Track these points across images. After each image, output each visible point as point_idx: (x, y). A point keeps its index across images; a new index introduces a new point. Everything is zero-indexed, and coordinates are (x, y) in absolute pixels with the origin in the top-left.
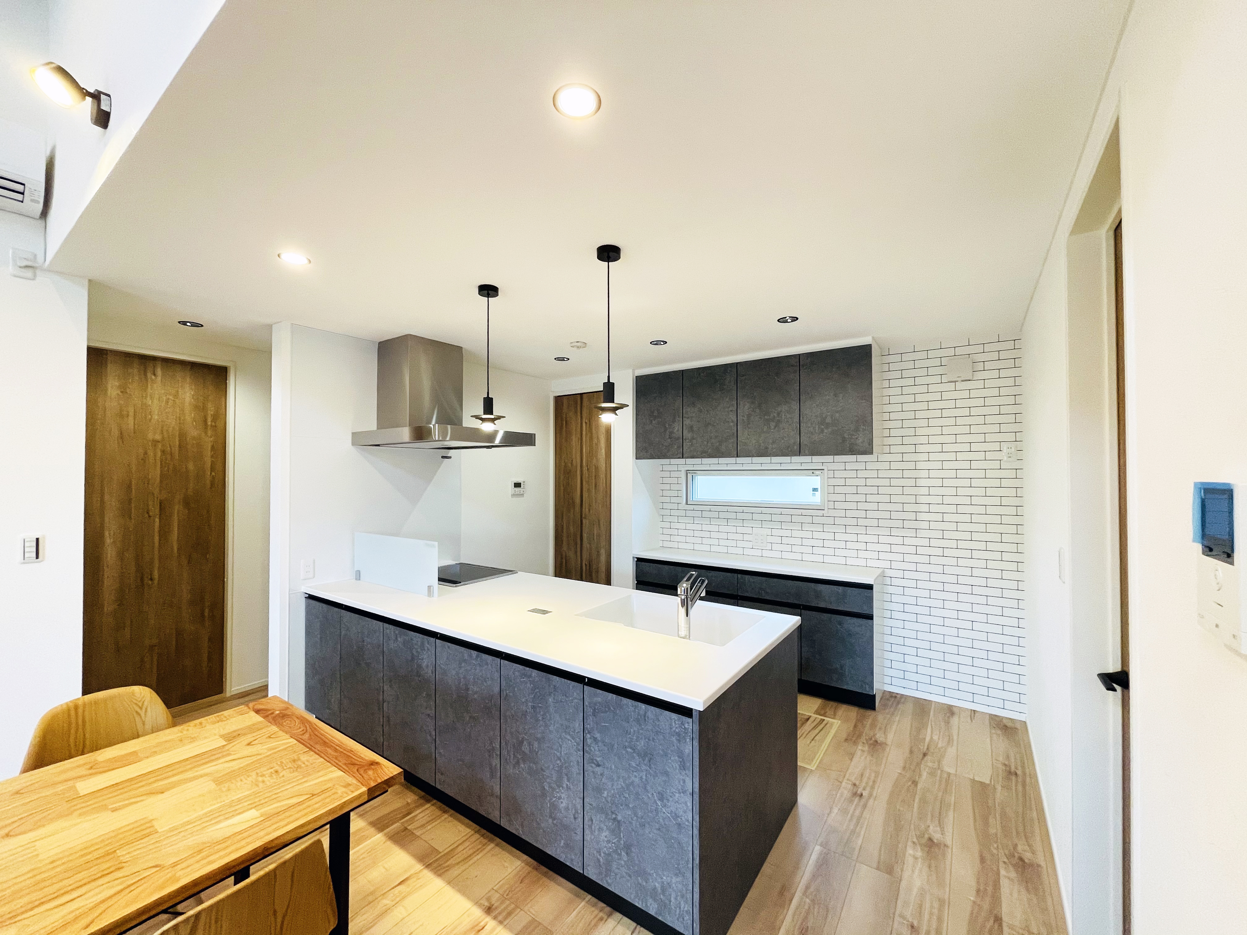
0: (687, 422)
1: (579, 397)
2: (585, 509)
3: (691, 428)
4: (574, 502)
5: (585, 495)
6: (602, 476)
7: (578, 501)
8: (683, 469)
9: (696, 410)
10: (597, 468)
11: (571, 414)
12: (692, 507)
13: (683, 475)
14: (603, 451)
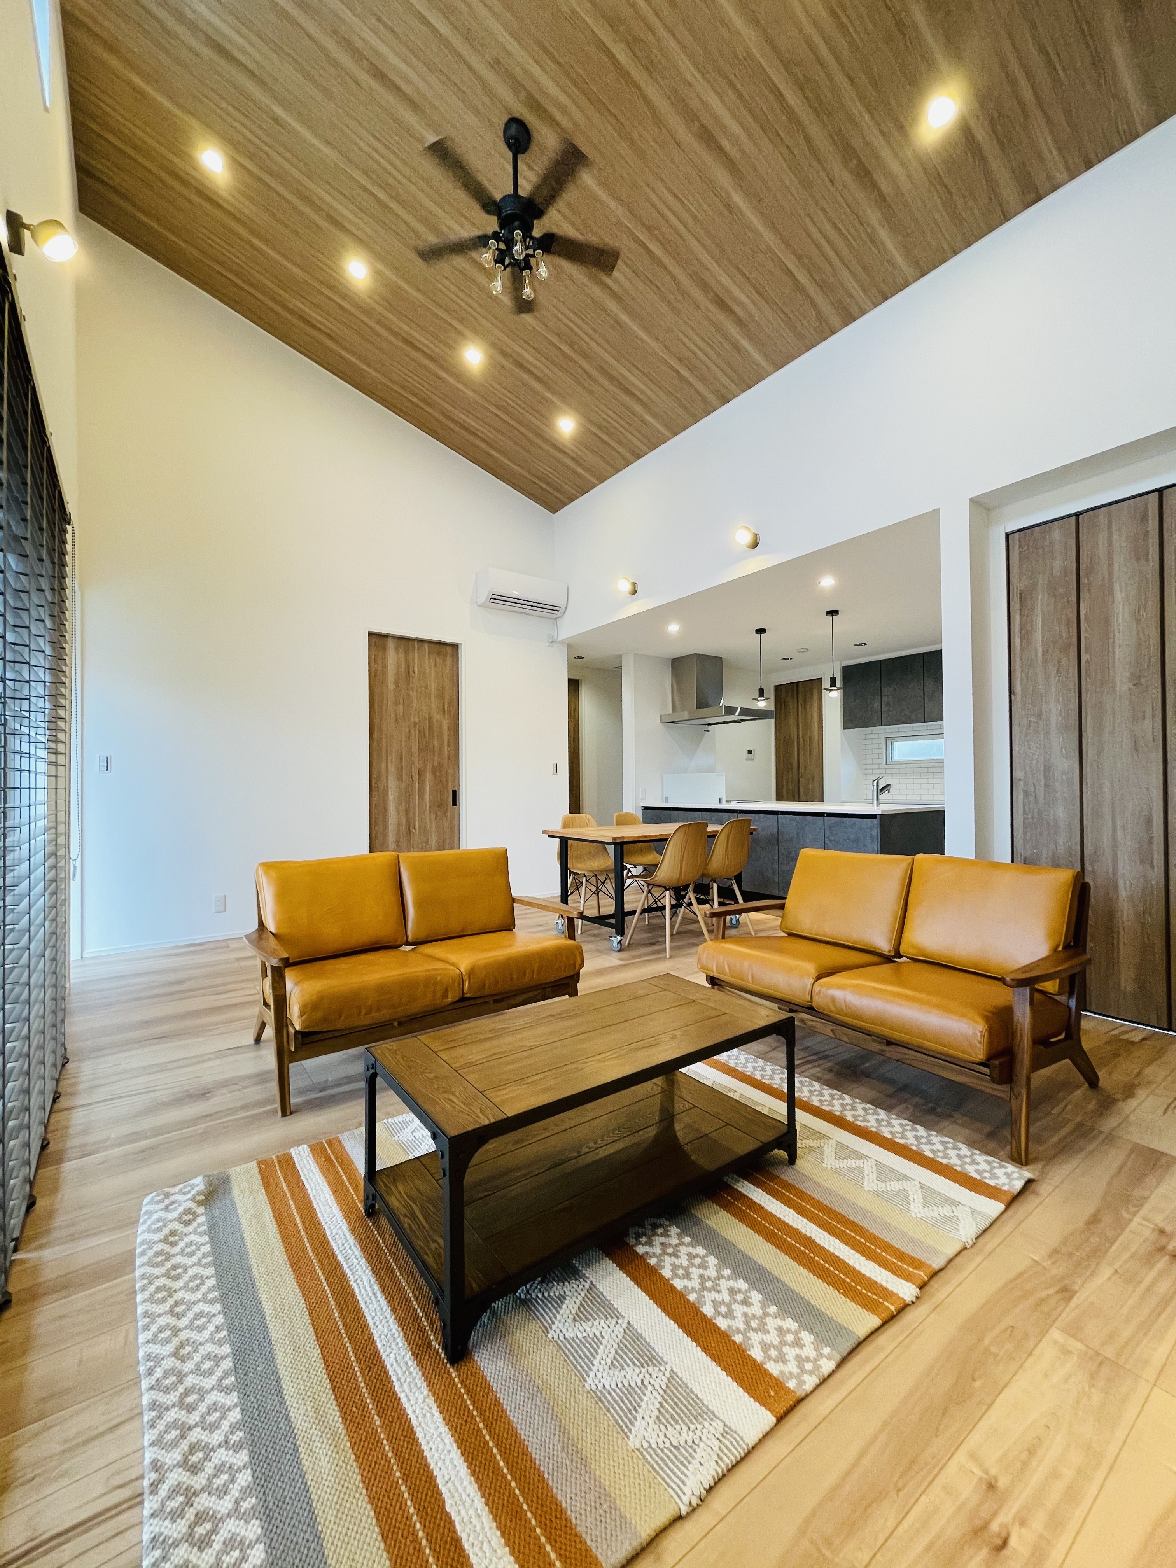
0: (885, 699)
1: (795, 685)
2: (802, 770)
3: (888, 704)
4: (792, 765)
5: (801, 760)
6: (815, 744)
7: (795, 764)
8: (883, 737)
9: (891, 689)
10: (811, 738)
11: (789, 699)
12: (890, 766)
13: (883, 741)
14: (816, 725)
